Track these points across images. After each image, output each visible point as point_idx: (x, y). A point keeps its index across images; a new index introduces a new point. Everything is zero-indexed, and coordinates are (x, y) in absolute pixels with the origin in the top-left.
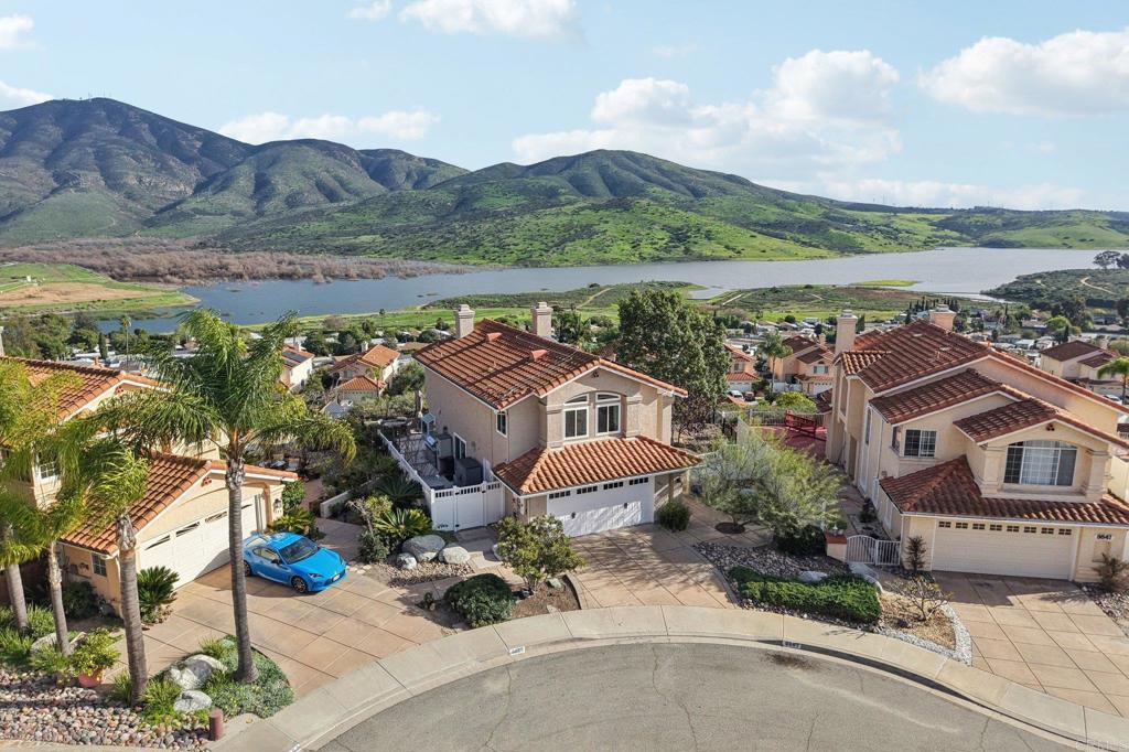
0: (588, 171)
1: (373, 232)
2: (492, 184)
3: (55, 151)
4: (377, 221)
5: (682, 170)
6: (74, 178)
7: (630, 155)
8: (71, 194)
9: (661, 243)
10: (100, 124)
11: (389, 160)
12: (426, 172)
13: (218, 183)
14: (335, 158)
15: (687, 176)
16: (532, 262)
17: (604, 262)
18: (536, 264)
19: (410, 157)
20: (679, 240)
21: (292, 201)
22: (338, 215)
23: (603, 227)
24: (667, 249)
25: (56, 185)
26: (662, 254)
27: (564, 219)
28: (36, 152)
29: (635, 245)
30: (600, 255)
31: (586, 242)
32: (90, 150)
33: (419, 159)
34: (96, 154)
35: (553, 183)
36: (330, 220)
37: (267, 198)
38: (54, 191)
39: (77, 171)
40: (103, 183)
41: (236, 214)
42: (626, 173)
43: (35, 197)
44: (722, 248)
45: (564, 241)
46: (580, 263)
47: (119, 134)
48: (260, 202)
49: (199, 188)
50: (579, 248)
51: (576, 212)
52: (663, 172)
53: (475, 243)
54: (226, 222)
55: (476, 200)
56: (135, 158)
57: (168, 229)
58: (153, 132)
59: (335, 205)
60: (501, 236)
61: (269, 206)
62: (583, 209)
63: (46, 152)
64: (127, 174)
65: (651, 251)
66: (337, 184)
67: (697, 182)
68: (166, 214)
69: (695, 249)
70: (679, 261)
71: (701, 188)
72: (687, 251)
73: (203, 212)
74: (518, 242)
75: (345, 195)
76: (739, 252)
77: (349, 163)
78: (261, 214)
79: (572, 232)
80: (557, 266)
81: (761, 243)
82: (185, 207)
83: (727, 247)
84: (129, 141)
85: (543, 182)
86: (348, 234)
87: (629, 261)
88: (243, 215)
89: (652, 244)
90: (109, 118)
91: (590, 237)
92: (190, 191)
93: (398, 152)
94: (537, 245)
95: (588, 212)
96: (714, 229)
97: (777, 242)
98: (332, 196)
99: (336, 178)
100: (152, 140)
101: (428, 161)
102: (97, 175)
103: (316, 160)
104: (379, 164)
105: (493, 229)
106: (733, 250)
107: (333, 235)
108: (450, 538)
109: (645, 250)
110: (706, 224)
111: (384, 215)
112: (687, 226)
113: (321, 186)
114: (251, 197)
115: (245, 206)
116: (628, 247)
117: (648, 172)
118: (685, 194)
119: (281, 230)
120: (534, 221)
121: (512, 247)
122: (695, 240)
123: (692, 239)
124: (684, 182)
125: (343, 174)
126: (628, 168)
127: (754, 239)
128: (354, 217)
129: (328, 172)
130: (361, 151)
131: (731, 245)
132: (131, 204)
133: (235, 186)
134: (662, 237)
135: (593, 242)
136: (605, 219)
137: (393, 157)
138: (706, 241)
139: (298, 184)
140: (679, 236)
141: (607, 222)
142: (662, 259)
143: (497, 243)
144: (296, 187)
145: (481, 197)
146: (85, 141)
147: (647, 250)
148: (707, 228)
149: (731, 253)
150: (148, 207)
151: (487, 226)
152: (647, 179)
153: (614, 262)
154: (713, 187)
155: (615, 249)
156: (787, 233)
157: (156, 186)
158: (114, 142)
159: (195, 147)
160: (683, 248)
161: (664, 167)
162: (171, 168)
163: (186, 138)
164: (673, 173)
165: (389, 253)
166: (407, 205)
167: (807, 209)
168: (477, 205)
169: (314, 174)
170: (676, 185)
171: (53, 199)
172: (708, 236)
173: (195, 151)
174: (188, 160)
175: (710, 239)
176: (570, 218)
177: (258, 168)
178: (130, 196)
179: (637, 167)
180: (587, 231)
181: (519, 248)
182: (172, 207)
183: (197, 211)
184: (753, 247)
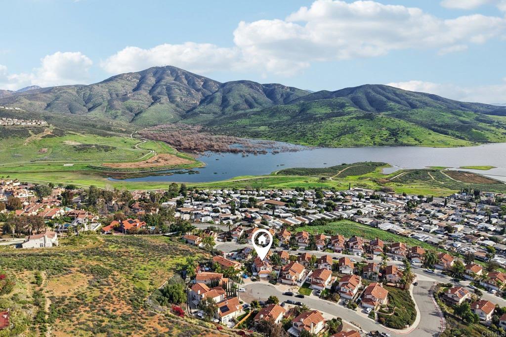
0: (360, 95)
1: (265, 125)
2: (316, 102)
3: (152, 88)
4: (268, 119)
5: (406, 94)
6: (159, 99)
7: (382, 87)
8: (158, 105)
9: (385, 136)
10: (168, 76)
11: (274, 89)
12: (289, 95)
13: (208, 100)
14: (253, 89)
15: (408, 96)
16: (325, 145)
17: (357, 146)
18: (327, 146)
19: (283, 87)
20: (394, 135)
21: (236, 108)
22: (253, 116)
23: (360, 128)
24: (387, 140)
25: (153, 101)
26: (384, 142)
27: (343, 124)
28: (147, 88)
29: (372, 138)
30: (356, 142)
31: (350, 136)
32: (164, 87)
33: (287, 87)
34: (167, 88)
35: (343, 101)
36: (249, 118)
37: (226, 106)
38: (152, 104)
39: (160, 96)
40: (168, 100)
41: (215, 113)
42: (379, 95)
43: (146, 106)
44: (413, 140)
45: (341, 135)
46: (346, 146)
47: (174, 80)
48: (224, 108)
49: (202, 102)
50: (347, 139)
51: (349, 120)
52: (396, 95)
53: (303, 135)
54: (211, 117)
55: (309, 110)
56: (180, 90)
57: (190, 120)
58: (186, 79)
59: (252, 110)
60: (315, 132)
61: (227, 110)
62: (352, 118)
63: (150, 88)
64: (177, 97)
65: (379, 141)
66: (253, 100)
67: (414, 100)
68: (190, 113)
69: (400, 140)
70: (391, 145)
71: (415, 102)
72: (396, 140)
73: (203, 113)
74: (321, 134)
75: (256, 105)
76: (421, 142)
77: (258, 90)
78: (223, 113)
79: (346, 130)
80: (336, 147)
81: (433, 138)
82: (197, 110)
83: (416, 139)
84: (178, 83)
85: (339, 101)
86: (255, 125)
87: (368, 145)
88: (217, 114)
89: (380, 137)
90: (171, 74)
91: (353, 133)
92: (198, 103)
93: (279, 85)
94: (329, 136)
95: (354, 120)
96: (411, 130)
97: (442, 137)
98: (251, 106)
99: (253, 98)
100: (186, 82)
101: (291, 88)
102: (167, 97)
103: (246, 90)
104: (270, 90)
105: (312, 128)
106: (418, 141)
107: (250, 125)
108: (254, 276)
109: (377, 140)
110: (408, 127)
111: (270, 116)
112: (399, 128)
113: (246, 101)
114: (220, 106)
115: (217, 110)
116: (369, 138)
117: (390, 95)
118: (406, 106)
119: (231, 123)
120: (330, 124)
121: (319, 137)
122: (401, 135)
123: (400, 135)
124: (407, 100)
125: (256, 96)
126: (379, 93)
127: (430, 135)
128: (258, 117)
129: (250, 95)
130: (264, 85)
131: (418, 138)
132: (178, 109)
133: (214, 101)
134: (386, 133)
135: (354, 136)
136: (361, 124)
137: (276, 87)
138: (406, 136)
139: (239, 101)
140: (394, 133)
141: (361, 126)
142: (383, 145)
143: (312, 135)
144: (237, 102)
145: (310, 108)
146: (162, 83)
147: (378, 140)
148: (407, 130)
149: (417, 142)
150: (184, 110)
151: (310, 126)
152: (389, 99)
153: (361, 146)
154: (420, 102)
155: (363, 139)
156: (449, 131)
157: (186, 102)
158: (173, 84)
159: (200, 84)
160: (394, 139)
161: (398, 92)
162: (192, 94)
163: (198, 81)
164: (402, 95)
165: (270, 138)
166: (280, 112)
167: (468, 115)
168: (309, 112)
169: (244, 96)
170: (402, 101)
171: (152, 107)
172: (408, 134)
173: (201, 86)
174: (198, 90)
175: (408, 135)
176: (346, 123)
177: (223, 93)
178: (177, 106)
179: (384, 92)
180: (352, 130)
181: (321, 137)
182: (192, 110)
183: (201, 112)
184: (428, 139)
